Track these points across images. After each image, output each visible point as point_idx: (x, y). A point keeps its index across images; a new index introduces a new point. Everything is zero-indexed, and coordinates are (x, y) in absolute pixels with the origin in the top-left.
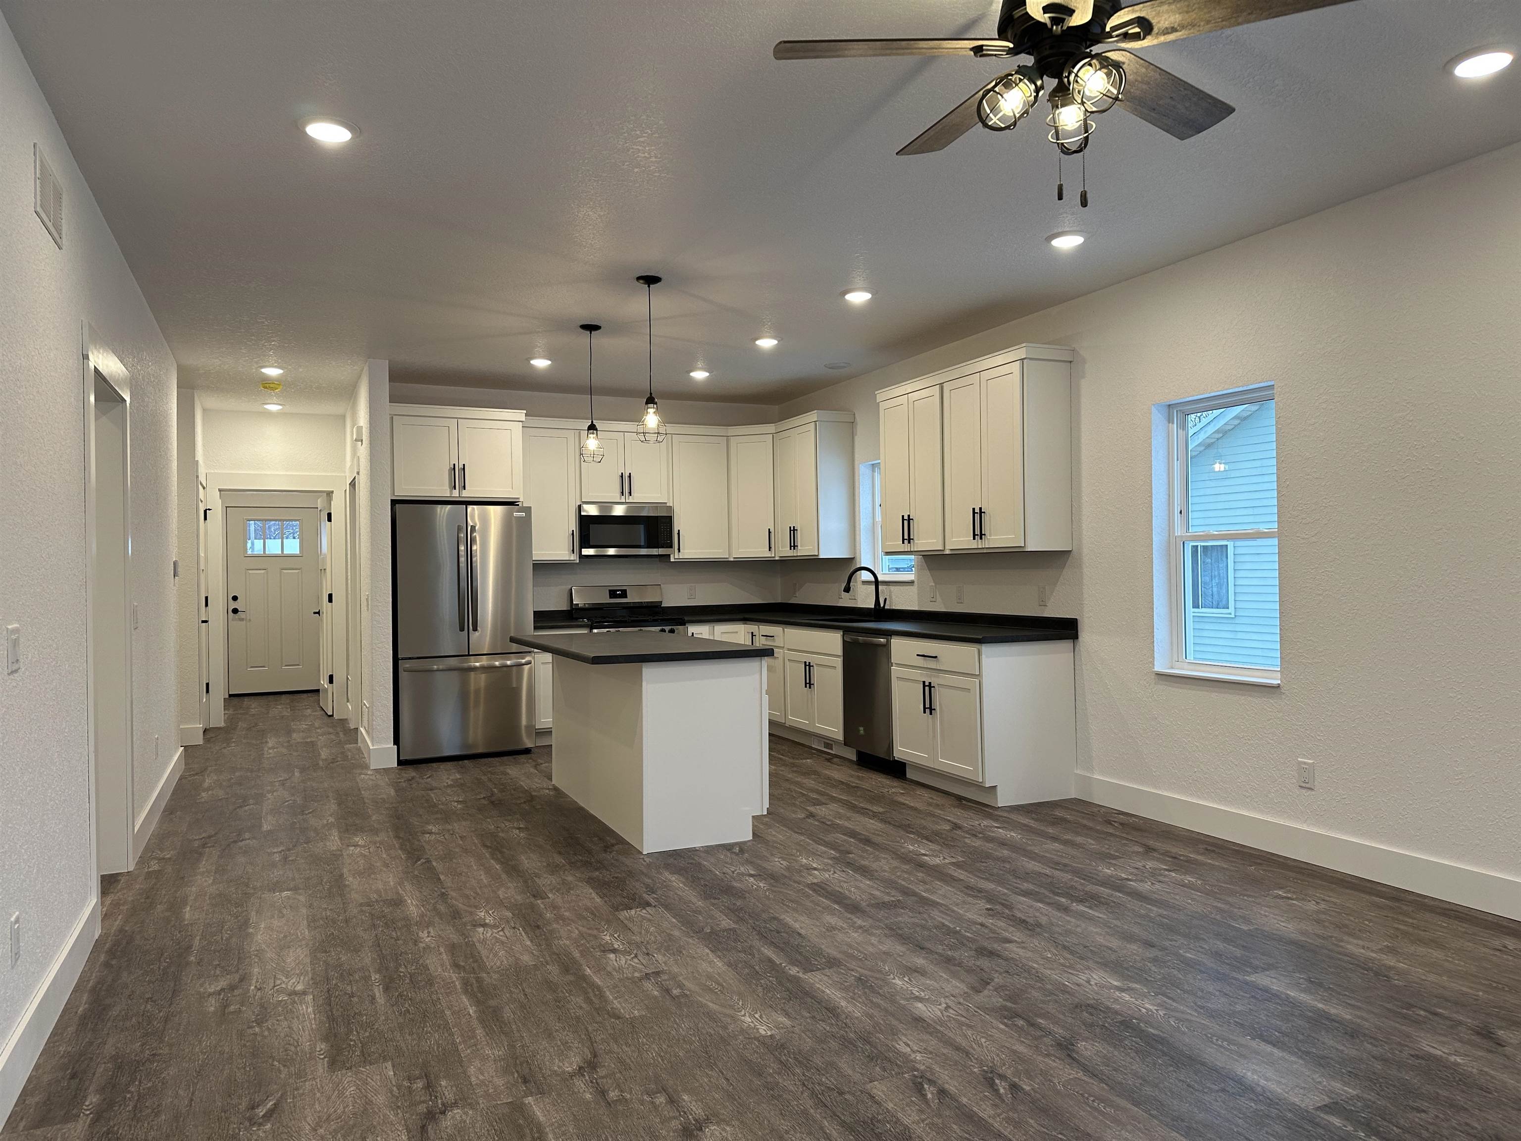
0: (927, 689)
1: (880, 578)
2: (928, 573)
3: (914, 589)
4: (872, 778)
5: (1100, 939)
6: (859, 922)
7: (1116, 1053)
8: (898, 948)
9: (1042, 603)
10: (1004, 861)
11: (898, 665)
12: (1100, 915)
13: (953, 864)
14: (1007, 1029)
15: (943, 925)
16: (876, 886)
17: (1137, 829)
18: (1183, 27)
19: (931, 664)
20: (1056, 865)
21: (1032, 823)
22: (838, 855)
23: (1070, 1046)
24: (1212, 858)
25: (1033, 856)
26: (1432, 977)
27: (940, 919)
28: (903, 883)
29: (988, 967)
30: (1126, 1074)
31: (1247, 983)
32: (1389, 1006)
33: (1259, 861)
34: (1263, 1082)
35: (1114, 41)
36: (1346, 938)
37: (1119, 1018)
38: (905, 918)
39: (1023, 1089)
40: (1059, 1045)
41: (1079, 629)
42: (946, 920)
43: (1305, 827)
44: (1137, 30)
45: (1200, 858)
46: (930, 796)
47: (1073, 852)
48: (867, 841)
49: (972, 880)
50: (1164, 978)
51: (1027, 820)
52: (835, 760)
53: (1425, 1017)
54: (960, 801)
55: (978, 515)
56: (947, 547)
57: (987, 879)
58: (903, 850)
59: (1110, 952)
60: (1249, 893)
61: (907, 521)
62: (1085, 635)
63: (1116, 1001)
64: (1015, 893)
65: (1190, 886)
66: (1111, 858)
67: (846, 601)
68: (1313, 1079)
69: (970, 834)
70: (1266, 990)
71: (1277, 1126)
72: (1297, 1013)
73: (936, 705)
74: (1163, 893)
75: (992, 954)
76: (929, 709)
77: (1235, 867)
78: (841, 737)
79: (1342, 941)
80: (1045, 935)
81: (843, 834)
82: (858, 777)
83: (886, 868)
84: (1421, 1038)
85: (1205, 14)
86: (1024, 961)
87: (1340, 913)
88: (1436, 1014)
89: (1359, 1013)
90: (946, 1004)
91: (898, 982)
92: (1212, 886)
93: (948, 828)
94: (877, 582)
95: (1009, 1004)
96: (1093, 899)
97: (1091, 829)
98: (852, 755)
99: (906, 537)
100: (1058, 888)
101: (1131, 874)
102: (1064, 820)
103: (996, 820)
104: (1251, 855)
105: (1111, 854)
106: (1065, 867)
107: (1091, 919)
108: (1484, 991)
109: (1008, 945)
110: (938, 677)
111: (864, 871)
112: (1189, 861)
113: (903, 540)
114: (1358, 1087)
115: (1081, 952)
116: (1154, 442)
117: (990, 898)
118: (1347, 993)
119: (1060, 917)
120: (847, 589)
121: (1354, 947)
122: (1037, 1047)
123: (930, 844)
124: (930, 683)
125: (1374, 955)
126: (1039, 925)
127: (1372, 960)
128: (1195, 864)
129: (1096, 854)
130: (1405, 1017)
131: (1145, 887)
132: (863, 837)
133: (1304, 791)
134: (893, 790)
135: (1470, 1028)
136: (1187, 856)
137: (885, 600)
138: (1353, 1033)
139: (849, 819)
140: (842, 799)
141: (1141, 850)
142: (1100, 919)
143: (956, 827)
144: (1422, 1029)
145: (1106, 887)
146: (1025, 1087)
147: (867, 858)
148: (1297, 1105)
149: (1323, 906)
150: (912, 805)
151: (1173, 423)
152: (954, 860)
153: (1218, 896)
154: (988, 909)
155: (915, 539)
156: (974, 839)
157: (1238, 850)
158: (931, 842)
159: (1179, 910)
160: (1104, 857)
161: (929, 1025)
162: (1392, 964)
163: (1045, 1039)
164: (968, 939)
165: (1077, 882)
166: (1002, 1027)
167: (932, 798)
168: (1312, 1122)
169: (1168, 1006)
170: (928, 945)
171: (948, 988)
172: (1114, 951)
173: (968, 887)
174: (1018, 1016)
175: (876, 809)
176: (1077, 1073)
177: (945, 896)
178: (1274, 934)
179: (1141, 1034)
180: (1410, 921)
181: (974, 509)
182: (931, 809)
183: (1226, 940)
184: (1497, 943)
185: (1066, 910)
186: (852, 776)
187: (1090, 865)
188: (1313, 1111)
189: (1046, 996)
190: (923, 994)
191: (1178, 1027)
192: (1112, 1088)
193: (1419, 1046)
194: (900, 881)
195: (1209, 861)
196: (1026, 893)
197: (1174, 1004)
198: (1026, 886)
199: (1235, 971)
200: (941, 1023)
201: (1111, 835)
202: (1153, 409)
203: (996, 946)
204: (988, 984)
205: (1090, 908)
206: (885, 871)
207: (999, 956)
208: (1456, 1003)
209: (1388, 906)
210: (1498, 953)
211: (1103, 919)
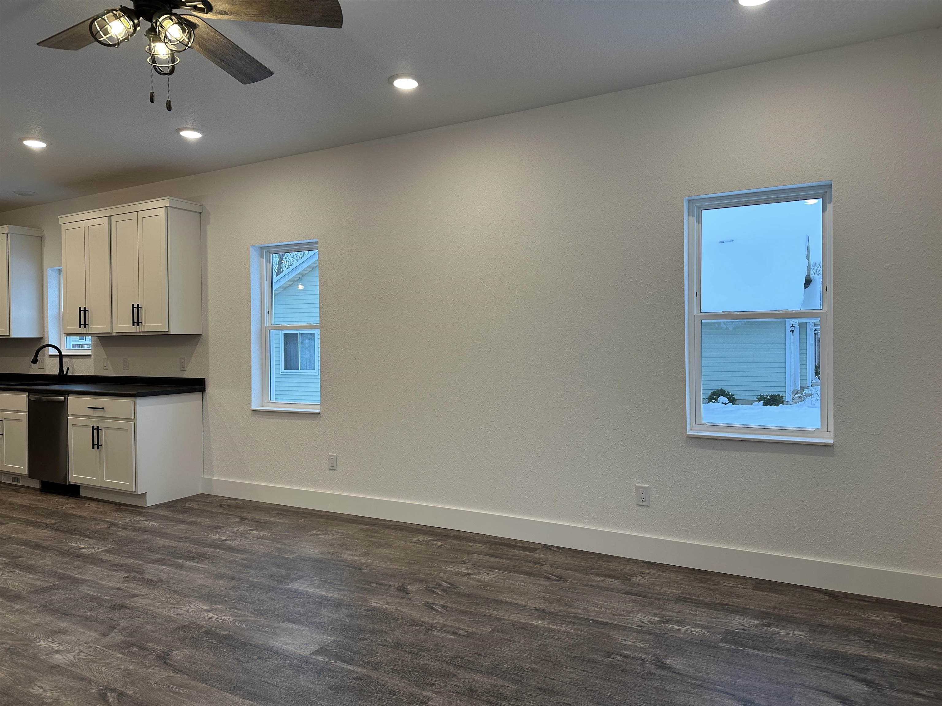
0: (95, 431)
1: (63, 353)
2: (102, 349)
3: (91, 360)
4: (50, 500)
5: (200, 582)
6: (17, 607)
7: (197, 653)
8: (47, 618)
9: (182, 369)
10: (143, 543)
11: (73, 415)
12: (204, 566)
13: (104, 551)
14: (123, 656)
15: (88, 594)
16: (38, 577)
17: (238, 507)
18: (231, 13)
19: (99, 413)
20: (181, 539)
21: (169, 514)
22: (8, 560)
23: (167, 657)
24: (280, 519)
25: (163, 535)
26: (383, 564)
27: (87, 591)
28: (62, 571)
29: (117, 617)
30: (201, 664)
31: (285, 590)
32: (358, 585)
33: (306, 516)
34: (284, 647)
35: (188, 9)
36: (344, 551)
37: (204, 629)
38: (58, 596)
39: (127, 694)
40: (159, 657)
41: (206, 386)
42: (91, 590)
43: (332, 492)
44: (202, 6)
45: (273, 519)
46: (96, 506)
47: (193, 528)
48: (37, 546)
49: (118, 560)
50: (237, 597)
51: (166, 512)
52: (21, 489)
53: (376, 587)
54: (120, 507)
55: (137, 309)
56: (114, 331)
57: (129, 557)
58: (66, 548)
59: (205, 588)
60: (297, 536)
61: (84, 312)
62: (210, 389)
63: (204, 619)
64: (148, 563)
65: (264, 538)
66: (217, 528)
67: (35, 370)
68: (312, 637)
69: (122, 528)
70: (296, 591)
71: (287, 671)
72: (310, 600)
73: (103, 441)
74: (246, 545)
75: (122, 607)
76: (97, 445)
77: (292, 521)
78: (26, 472)
79: (342, 554)
80: (164, 586)
81: (16, 544)
82: (39, 501)
83: (49, 563)
84: (371, 599)
85: (244, 9)
86: (145, 607)
87: (344, 538)
88: (380, 584)
89: (343, 593)
90: (79, 650)
91: (43, 643)
92: (276, 535)
93: (106, 526)
94: (61, 356)
95: (128, 639)
96: (201, 557)
97: (208, 511)
98: (36, 484)
99: (83, 323)
100: (179, 554)
101: (229, 536)
102: (192, 509)
103: (143, 516)
104: (303, 513)
105: (218, 526)
106: (185, 539)
107: (197, 569)
108: (405, 566)
109: (135, 599)
110: (104, 422)
111: (30, 569)
112: (266, 522)
113: (80, 325)
114: (335, 635)
115: (186, 593)
116: (252, 269)
117: (128, 569)
118: (339, 583)
119: (176, 572)
120: (35, 361)
121: (348, 556)
122: (143, 663)
123: (89, 540)
124: (98, 427)
125: (357, 558)
126: (160, 581)
127: (355, 561)
128: (269, 524)
129: (209, 527)
130: (365, 589)
131: (235, 543)
132: (34, 544)
133: (331, 471)
134: (67, 506)
135: (396, 588)
136: (265, 520)
137: (68, 369)
138: (338, 605)
139: (24, 532)
140: (21, 518)
141: (238, 520)
142: (203, 569)
143: (113, 524)
144: (373, 594)
145: (210, 547)
146: (128, 692)
147: (34, 559)
148: (301, 655)
149: (336, 535)
150: (80, 514)
151: (263, 258)
152: (106, 548)
153: (279, 541)
154: (125, 577)
155: (90, 325)
156: (124, 531)
157: (296, 511)
158: (90, 538)
159: (254, 553)
160: (214, 528)
161: (62, 668)
162: (365, 561)
163: (150, 656)
164: (105, 601)
165: (193, 548)
166: (120, 655)
167: (97, 508)
168: (307, 663)
169: (236, 614)
170: (73, 612)
171: (83, 638)
172: (208, 587)
173: (113, 565)
174: (133, 645)
175: (49, 521)
176: (169, 672)
177: (93, 574)
178: (306, 557)
179: (216, 636)
180: (378, 535)
181: (133, 305)
182: (95, 515)
183: (279, 566)
184: (415, 539)
185: (181, 567)
186: (33, 500)
187: (203, 535)
188: (309, 656)
189: (156, 626)
190: (61, 647)
191: (240, 626)
192: (190, 676)
193: (369, 604)
194: (59, 570)
195: (278, 520)
196: (155, 561)
197: (241, 612)
198: (157, 556)
199: (280, 584)
200: (72, 664)
201: (221, 513)
202: (251, 249)
203: (127, 602)
204: (115, 628)
205: (198, 563)
206: (48, 565)
207: (127, 608)
208: (391, 576)
209: (368, 529)
210: (415, 545)
211: (206, 568)
